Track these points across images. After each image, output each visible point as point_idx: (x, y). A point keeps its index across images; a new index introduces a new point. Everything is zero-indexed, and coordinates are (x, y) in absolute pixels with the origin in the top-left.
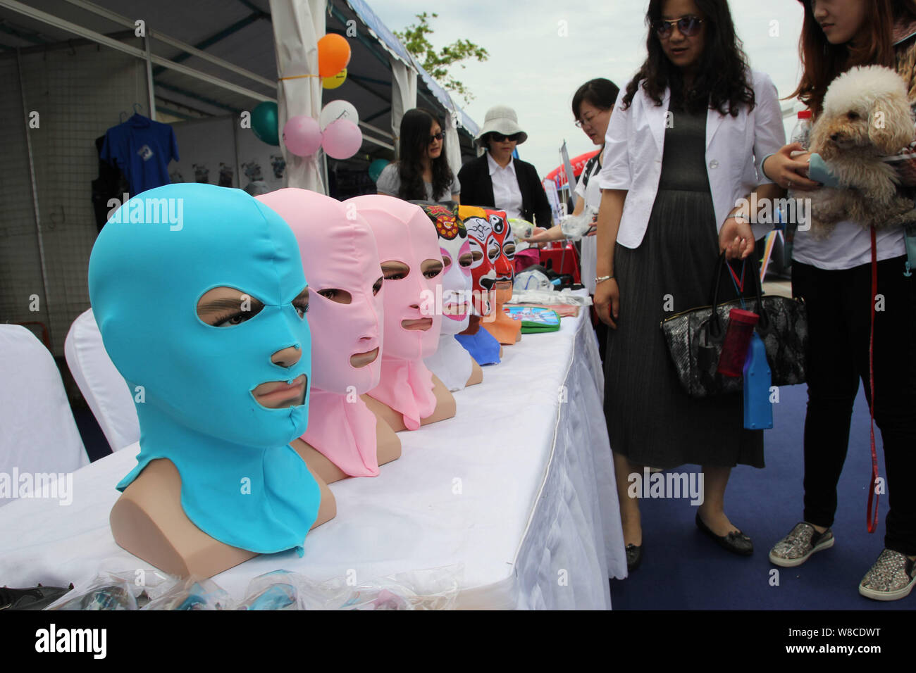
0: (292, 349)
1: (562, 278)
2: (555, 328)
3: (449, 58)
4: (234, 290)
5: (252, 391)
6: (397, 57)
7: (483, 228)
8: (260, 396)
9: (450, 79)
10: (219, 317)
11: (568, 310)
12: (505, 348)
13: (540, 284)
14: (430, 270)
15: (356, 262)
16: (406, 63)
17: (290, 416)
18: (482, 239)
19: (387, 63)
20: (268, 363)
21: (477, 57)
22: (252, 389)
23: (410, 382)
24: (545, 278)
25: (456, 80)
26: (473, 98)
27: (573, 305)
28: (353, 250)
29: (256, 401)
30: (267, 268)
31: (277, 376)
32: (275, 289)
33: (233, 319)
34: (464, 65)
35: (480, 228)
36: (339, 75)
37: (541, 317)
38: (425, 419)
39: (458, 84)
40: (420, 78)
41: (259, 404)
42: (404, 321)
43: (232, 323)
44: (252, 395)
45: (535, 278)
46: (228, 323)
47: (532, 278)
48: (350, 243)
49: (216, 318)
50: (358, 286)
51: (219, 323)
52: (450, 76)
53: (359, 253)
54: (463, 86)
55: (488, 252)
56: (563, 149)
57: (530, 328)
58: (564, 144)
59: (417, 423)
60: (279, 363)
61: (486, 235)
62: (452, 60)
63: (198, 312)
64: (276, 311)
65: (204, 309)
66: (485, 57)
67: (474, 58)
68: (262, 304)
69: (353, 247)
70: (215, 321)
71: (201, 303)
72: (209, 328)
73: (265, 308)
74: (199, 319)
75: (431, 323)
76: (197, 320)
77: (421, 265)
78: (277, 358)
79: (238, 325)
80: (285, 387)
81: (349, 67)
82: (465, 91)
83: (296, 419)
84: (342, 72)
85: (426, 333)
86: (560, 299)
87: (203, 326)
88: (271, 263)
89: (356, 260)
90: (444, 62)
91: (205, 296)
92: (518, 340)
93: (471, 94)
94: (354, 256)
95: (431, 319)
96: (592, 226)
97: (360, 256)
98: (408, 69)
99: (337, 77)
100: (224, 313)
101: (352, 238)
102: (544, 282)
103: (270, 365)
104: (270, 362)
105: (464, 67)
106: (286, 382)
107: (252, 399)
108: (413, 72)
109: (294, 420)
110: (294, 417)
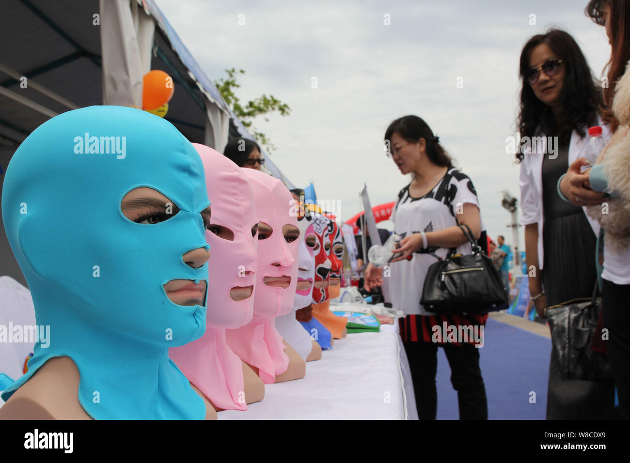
0: (203, 250)
1: (373, 296)
2: (376, 329)
3: (254, 112)
4: (155, 192)
5: (164, 285)
6: (212, 100)
7: (320, 221)
8: (169, 292)
9: (254, 130)
10: (141, 214)
11: (385, 320)
12: (335, 341)
13: (354, 299)
14: (290, 235)
15: (239, 205)
16: (220, 106)
17: (194, 315)
18: (320, 231)
19: (202, 105)
20: (180, 261)
21: (280, 112)
22: (164, 283)
23: (265, 339)
24: (359, 294)
25: (259, 131)
26: (274, 149)
27: (387, 316)
28: (236, 194)
29: (167, 296)
30: (183, 177)
31: (186, 274)
32: (189, 196)
33: (151, 219)
34: (268, 118)
35: (318, 222)
36: (161, 108)
37: (362, 320)
38: (279, 376)
39: (261, 135)
40: (231, 122)
41: (168, 299)
42: (266, 277)
43: (150, 223)
44: (163, 288)
45: (349, 293)
46: (146, 221)
47: (346, 294)
48: (235, 187)
49: (138, 214)
50: (240, 226)
51: (139, 220)
52: (255, 128)
53: (241, 198)
54: (266, 137)
55: (324, 244)
56: (364, 193)
57: (353, 328)
58: (365, 187)
59: (272, 377)
60: (189, 263)
61: (323, 229)
62: (256, 113)
63: (121, 208)
64: (189, 217)
65: (127, 206)
66: (287, 113)
67: (277, 113)
68: (178, 208)
69: (236, 191)
70: (137, 217)
71: (126, 199)
72: (130, 223)
73: (180, 212)
74: (122, 213)
75: (289, 282)
76: (119, 214)
77: (283, 228)
78: (188, 257)
79: (156, 224)
80: (192, 286)
81: (170, 103)
82: (267, 141)
83: (199, 318)
84: (163, 106)
85: (285, 290)
86: (375, 310)
87: (125, 220)
88: (186, 175)
89: (239, 203)
90: (249, 114)
91: (131, 193)
92: (344, 336)
93: (273, 145)
94: (237, 199)
95: (289, 277)
96: (395, 253)
97: (242, 200)
98: (222, 112)
99: (159, 111)
100: (146, 210)
101: (236, 184)
102: (357, 297)
103: (181, 264)
104: (182, 260)
105: (267, 120)
106: (194, 281)
107: (163, 292)
108: (226, 115)
109: (196, 317)
110: (198, 316)
